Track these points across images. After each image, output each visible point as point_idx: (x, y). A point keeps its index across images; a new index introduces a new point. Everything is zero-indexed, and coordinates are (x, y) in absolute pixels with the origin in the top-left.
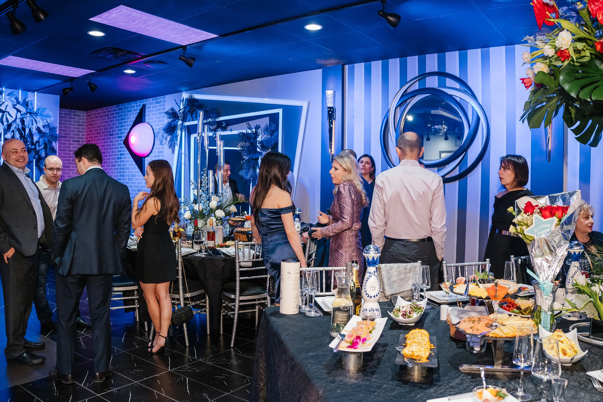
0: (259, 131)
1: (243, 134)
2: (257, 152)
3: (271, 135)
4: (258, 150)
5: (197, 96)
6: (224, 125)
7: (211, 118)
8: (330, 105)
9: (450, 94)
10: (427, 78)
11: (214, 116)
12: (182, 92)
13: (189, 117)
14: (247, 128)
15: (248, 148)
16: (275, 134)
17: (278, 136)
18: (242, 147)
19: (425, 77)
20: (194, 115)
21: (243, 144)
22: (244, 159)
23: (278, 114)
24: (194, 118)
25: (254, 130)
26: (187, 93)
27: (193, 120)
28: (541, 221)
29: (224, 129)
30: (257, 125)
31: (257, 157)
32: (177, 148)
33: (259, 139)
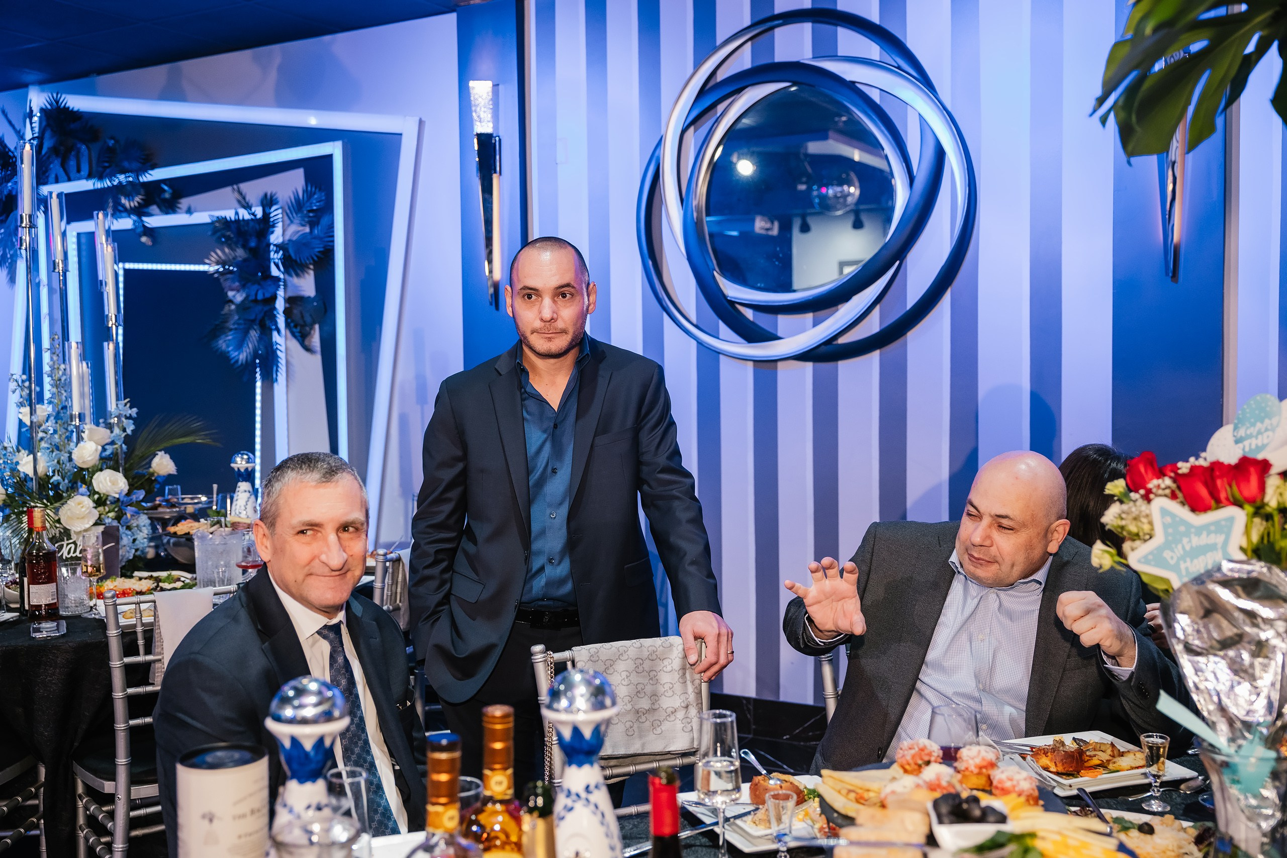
0: (276, 213)
1: (225, 223)
2: (267, 275)
3: (313, 224)
4: (275, 272)
5: (77, 102)
6: (167, 196)
7: (123, 172)
8: (484, 126)
9: (848, 77)
10: (778, 32)
11: (135, 165)
12: (25, 86)
13: (55, 167)
14: (236, 205)
15: (242, 265)
16: (324, 221)
17: (331, 227)
18: (223, 264)
19: (772, 28)
20: (72, 163)
21: (223, 252)
22: (231, 301)
23: (330, 157)
24: (73, 174)
25: (259, 212)
26: (43, 91)
27: (69, 180)
28: (1183, 522)
29: (170, 207)
30: (266, 195)
31: (268, 295)
32: (21, 267)
33: (276, 237)
